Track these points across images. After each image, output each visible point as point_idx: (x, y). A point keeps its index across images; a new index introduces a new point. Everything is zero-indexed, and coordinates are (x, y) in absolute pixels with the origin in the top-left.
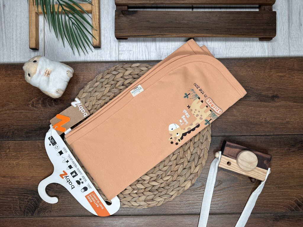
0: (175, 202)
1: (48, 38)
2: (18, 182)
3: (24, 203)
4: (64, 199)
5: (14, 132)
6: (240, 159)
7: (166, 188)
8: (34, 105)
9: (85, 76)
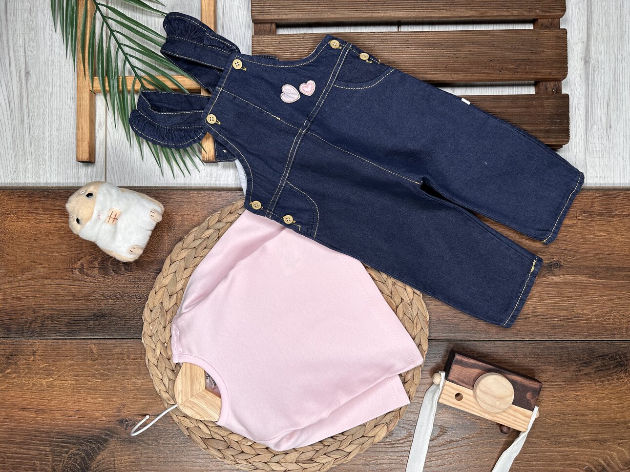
0: (355, 466)
1: (112, 141)
2: (50, 419)
3: (61, 461)
4: (139, 456)
5: (44, 321)
6: (480, 390)
7: (338, 438)
8: (83, 271)
9: (185, 216)
